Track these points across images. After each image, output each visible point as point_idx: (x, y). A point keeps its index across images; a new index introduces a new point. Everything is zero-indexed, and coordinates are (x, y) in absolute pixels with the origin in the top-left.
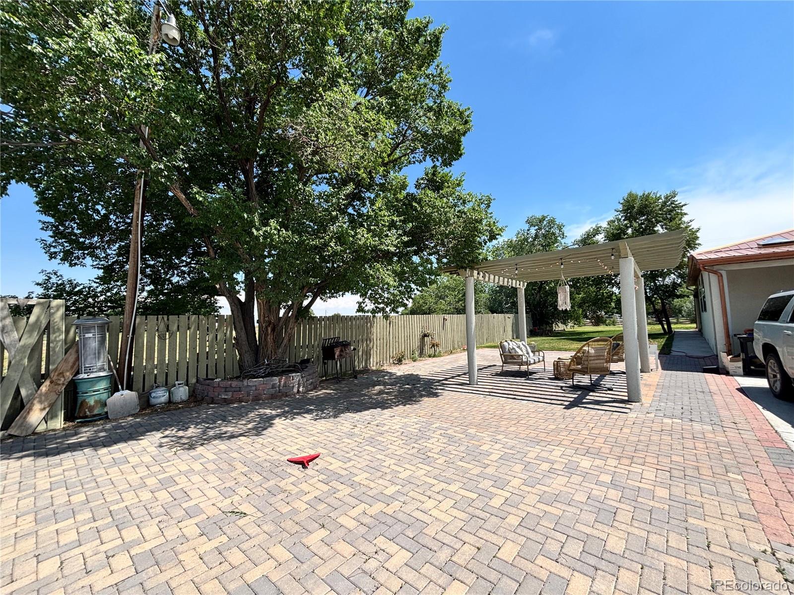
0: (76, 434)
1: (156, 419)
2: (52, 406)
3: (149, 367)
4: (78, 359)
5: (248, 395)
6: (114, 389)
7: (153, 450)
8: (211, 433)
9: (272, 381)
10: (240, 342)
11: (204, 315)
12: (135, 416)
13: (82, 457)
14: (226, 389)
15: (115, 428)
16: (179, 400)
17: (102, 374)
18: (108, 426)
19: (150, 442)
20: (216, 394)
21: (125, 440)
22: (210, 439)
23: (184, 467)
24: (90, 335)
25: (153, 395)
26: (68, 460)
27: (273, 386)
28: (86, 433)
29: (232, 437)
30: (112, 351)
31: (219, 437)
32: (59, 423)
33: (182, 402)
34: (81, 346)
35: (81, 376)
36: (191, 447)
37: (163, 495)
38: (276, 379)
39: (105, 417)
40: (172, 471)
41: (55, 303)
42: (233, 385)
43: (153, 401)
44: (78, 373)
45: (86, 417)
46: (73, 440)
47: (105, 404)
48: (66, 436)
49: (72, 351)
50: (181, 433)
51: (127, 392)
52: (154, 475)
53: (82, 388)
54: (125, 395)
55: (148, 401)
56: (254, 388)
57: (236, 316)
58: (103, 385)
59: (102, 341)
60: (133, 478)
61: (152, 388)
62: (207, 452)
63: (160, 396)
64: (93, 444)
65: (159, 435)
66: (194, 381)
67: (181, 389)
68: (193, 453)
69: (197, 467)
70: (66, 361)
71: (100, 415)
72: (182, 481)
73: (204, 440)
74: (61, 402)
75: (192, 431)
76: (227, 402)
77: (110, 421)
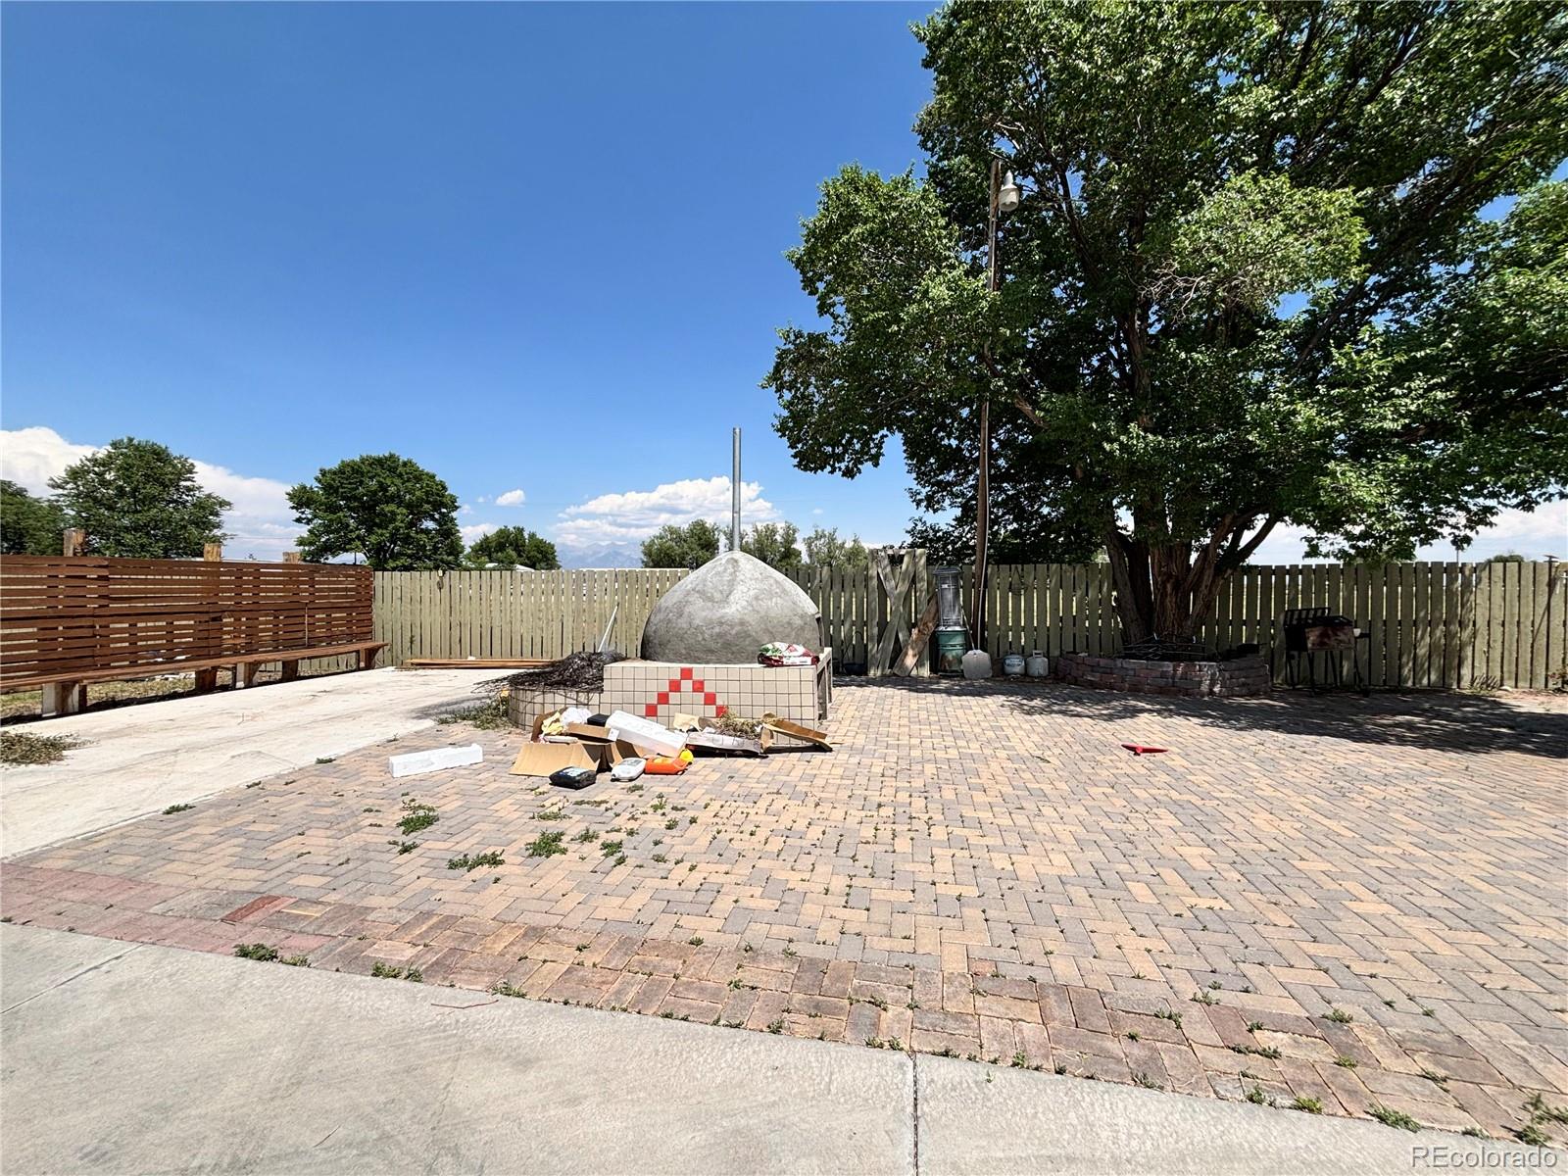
0: (938, 683)
1: (1006, 686)
2: (920, 654)
3: (1003, 628)
4: (937, 611)
5: (1123, 681)
6: (967, 648)
7: (994, 707)
8: (1056, 708)
9: (1161, 666)
10: (1123, 604)
11: (1070, 564)
12: (986, 679)
13: (940, 698)
14: (1093, 668)
15: (967, 685)
16: (1036, 674)
17: (958, 628)
18: (963, 683)
19: (993, 702)
20: (1080, 673)
21: (974, 695)
22: (1052, 712)
23: (1015, 724)
24: (946, 586)
25: (1007, 662)
26: (930, 698)
27: (1163, 675)
28: (944, 684)
29: (1078, 715)
30: (966, 607)
31: (1064, 713)
32: (925, 672)
33: (1040, 677)
34: (939, 596)
35: (942, 628)
36: (1029, 713)
37: (990, 734)
38: (1168, 667)
39: (961, 675)
40: (1003, 723)
41: (919, 551)
42: (1102, 664)
43: (1008, 669)
44: (938, 626)
45: (946, 671)
46: (934, 687)
47: (961, 662)
48: (932, 683)
49: (933, 602)
50: (1025, 702)
51: (979, 651)
52: (989, 721)
53: (942, 640)
54: (977, 656)
55: (1003, 668)
56: (1132, 673)
57: (1116, 565)
58: (959, 640)
59: (956, 595)
60: (973, 719)
61: (1006, 653)
62: (1041, 720)
63: (1015, 664)
64: (948, 692)
65: (1003, 698)
66: (1057, 653)
67: (1039, 660)
68: (1028, 717)
69: (1027, 726)
70: (928, 611)
71: (956, 671)
72: (1009, 732)
73: (1042, 711)
74: (926, 652)
75: (1037, 702)
76: (1093, 685)
77: (966, 679)
